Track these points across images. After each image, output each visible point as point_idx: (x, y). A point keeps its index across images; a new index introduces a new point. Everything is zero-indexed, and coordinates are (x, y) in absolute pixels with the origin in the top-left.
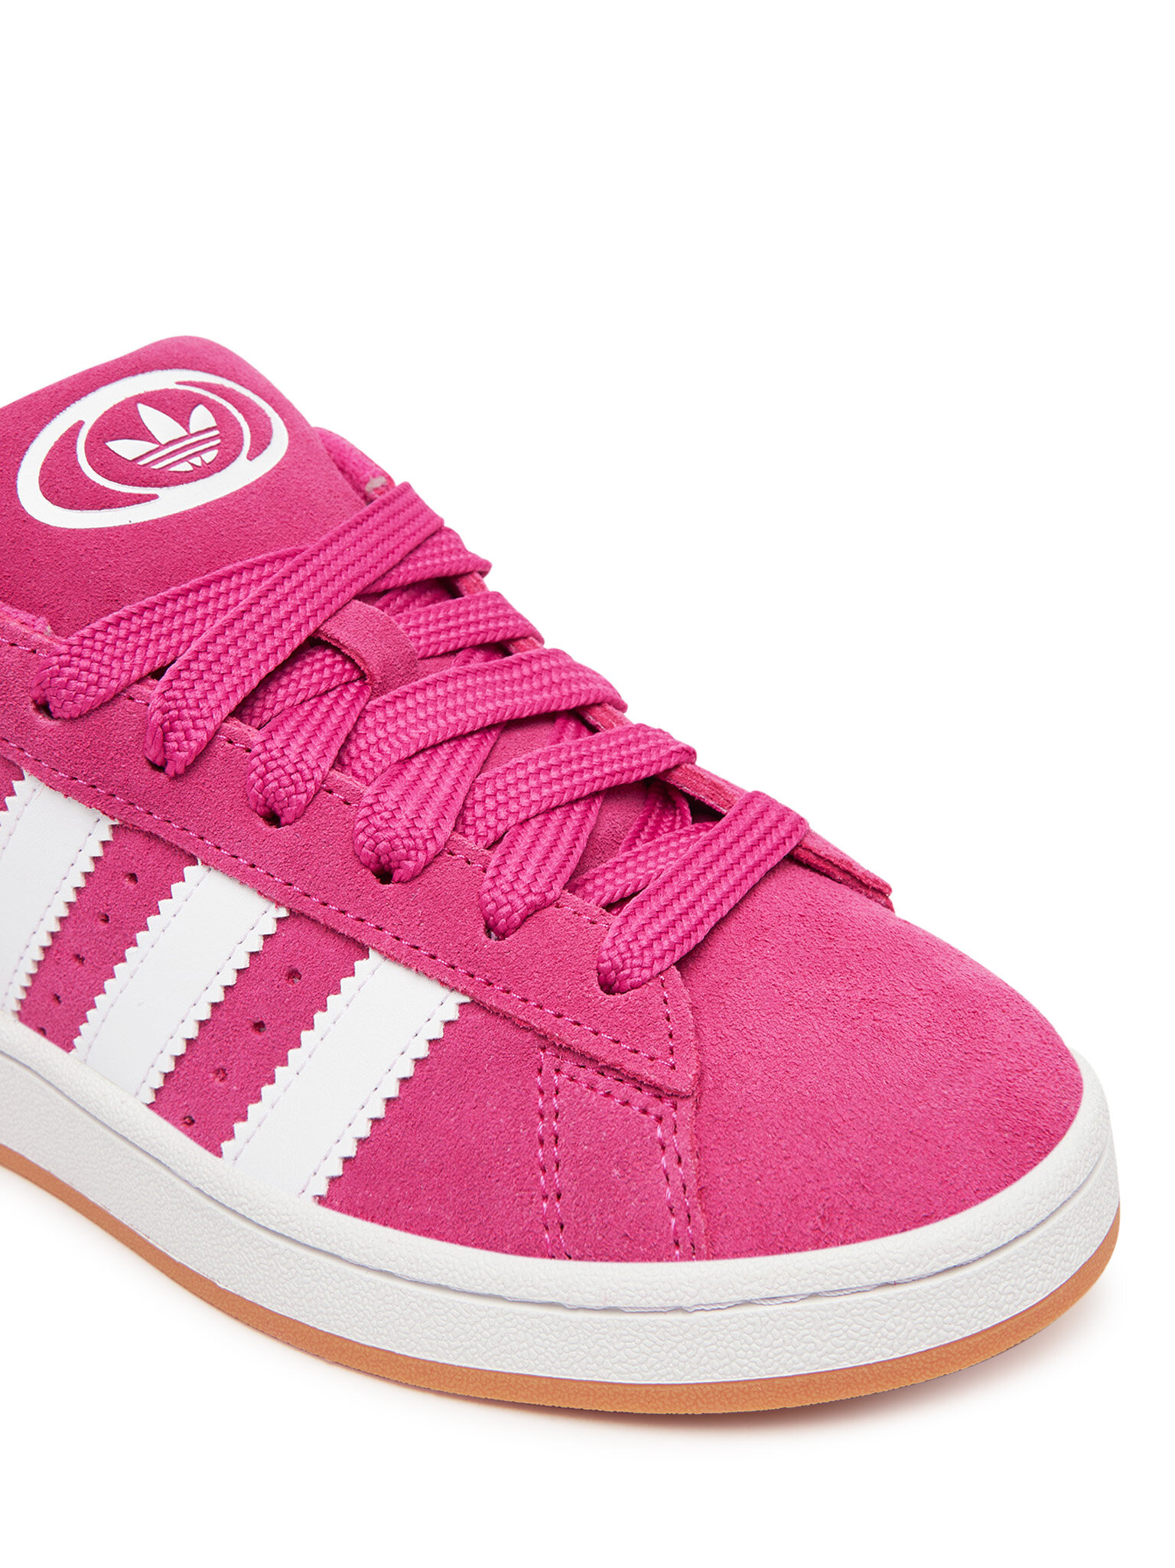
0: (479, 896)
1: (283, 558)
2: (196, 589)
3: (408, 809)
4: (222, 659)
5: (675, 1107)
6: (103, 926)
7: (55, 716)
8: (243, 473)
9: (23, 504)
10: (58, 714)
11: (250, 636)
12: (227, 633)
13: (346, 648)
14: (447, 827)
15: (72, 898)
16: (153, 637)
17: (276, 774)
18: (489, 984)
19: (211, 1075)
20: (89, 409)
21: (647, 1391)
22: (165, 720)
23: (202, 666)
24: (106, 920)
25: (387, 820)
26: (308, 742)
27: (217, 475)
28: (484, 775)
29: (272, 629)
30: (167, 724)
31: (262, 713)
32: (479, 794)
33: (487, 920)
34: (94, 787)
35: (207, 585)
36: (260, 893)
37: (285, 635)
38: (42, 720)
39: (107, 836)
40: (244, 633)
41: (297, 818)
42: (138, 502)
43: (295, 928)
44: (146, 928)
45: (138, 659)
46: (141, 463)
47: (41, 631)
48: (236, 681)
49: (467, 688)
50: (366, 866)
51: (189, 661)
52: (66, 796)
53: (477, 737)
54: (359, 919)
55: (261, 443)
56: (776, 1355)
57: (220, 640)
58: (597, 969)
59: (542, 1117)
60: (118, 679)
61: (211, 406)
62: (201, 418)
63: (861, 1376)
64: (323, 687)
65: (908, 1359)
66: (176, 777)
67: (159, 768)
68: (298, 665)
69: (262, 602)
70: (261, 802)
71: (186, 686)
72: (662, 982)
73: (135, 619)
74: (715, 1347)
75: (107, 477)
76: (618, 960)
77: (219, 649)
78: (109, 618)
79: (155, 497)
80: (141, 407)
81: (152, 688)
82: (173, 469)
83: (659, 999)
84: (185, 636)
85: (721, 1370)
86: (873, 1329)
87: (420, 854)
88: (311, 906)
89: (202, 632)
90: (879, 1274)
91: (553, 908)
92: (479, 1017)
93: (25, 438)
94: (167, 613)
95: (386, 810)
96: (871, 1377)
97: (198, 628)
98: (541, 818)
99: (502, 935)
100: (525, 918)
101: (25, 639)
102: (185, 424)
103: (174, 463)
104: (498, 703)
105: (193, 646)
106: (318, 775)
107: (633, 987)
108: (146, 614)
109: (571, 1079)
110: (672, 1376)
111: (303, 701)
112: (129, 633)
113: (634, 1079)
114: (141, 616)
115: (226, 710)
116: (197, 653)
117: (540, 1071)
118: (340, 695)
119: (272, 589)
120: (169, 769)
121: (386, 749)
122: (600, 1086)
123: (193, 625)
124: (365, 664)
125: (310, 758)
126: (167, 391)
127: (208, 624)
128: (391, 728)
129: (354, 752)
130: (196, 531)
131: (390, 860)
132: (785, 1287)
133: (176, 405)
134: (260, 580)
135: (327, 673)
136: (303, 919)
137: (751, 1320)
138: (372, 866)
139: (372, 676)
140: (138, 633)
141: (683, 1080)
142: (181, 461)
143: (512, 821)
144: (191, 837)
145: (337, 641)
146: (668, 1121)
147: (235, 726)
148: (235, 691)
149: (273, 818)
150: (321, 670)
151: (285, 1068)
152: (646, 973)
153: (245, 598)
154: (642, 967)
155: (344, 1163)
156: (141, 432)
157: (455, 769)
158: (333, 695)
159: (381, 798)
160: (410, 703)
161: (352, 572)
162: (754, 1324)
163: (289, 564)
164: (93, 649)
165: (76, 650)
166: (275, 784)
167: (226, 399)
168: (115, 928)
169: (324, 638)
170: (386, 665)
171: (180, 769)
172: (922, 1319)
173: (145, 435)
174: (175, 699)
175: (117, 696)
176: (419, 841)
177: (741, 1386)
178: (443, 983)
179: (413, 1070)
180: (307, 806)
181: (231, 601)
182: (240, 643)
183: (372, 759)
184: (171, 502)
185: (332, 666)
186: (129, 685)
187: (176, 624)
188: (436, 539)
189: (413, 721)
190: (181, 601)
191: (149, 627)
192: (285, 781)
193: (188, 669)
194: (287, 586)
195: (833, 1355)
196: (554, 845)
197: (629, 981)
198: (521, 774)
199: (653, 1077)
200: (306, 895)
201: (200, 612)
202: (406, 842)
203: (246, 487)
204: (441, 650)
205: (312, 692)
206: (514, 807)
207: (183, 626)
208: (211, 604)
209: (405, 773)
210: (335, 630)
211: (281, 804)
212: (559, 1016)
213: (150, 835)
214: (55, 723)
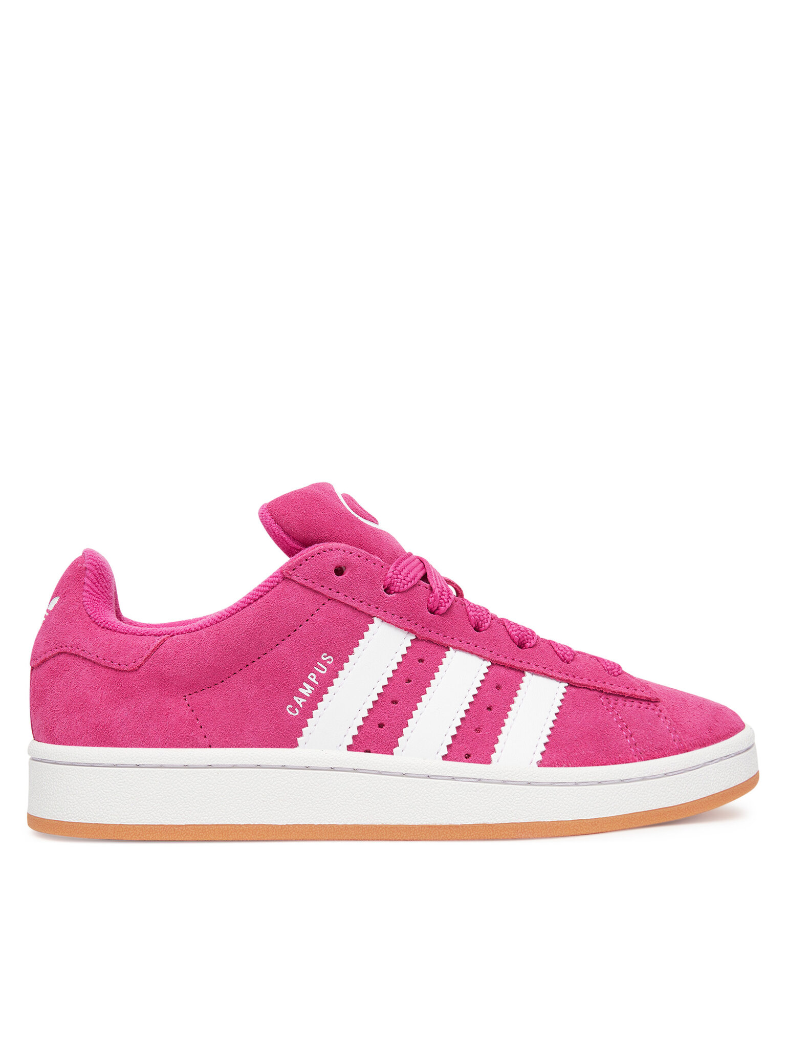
5: (657, 706)
7: (393, 592)
10: (396, 590)
15: (390, 675)
18: (575, 677)
19: (474, 732)
24: (409, 681)
33: (561, 658)
34: (409, 621)
36: (480, 656)
38: (387, 594)
39: (410, 644)
41: (488, 628)
43: (494, 669)
52: (395, 627)
59: (613, 716)
66: (443, 614)
67: (433, 612)
88: (500, 660)
113: (639, 699)
117: (603, 704)
122: (627, 705)
136: (497, 665)
138: (517, 644)
144: (447, 639)
146: (656, 710)
151: (508, 719)
155: (541, 755)
178: (556, 679)
179: (558, 710)
199: (646, 696)
200: (498, 655)
213: (429, 641)
214: (394, 594)
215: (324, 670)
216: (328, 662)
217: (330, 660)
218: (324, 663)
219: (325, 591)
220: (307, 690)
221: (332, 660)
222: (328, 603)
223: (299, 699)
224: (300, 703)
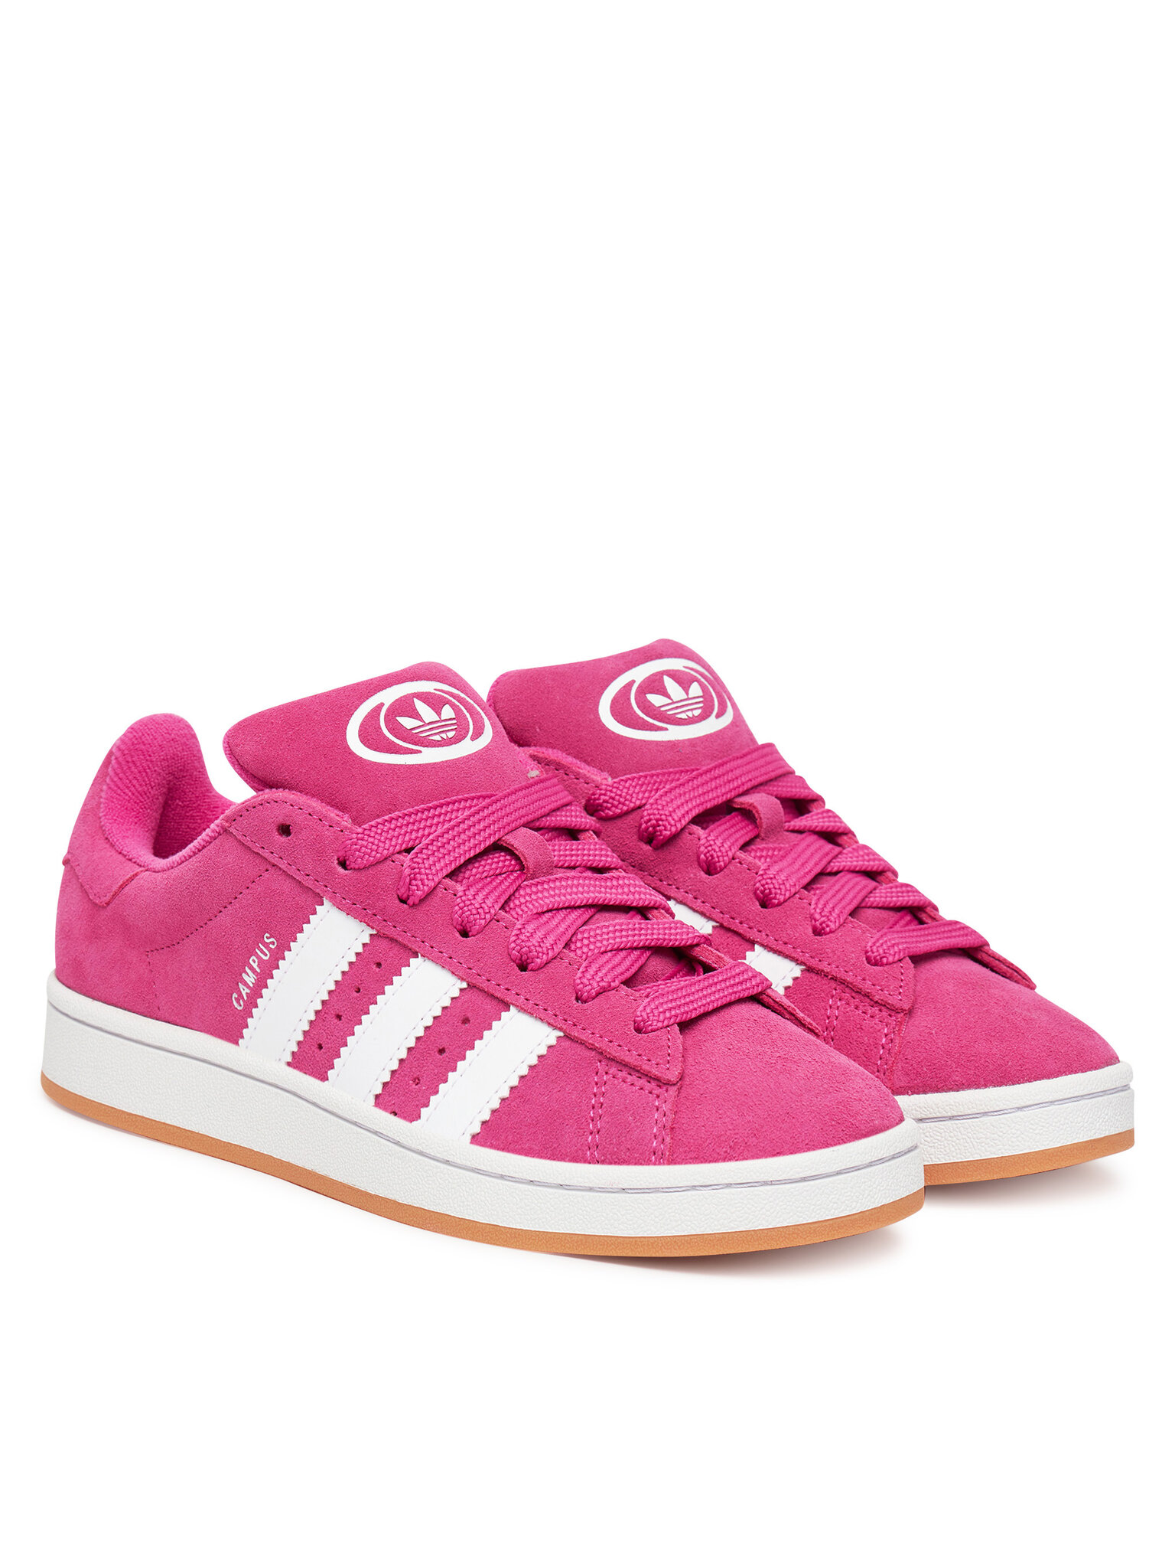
0: (574, 980)
1: (484, 797)
2: (435, 808)
3: (539, 934)
4: (446, 846)
5: (667, 1091)
6: (356, 994)
7: (349, 868)
8: (467, 748)
9: (349, 744)
10: (352, 866)
11: (462, 836)
12: (450, 832)
13: (517, 850)
14: (560, 946)
15: (339, 978)
16: (409, 830)
17: (470, 908)
18: (575, 1025)
19: (411, 1082)
20: (388, 697)
21: (636, 1241)
22: (411, 874)
23: (435, 848)
24: (358, 991)
25: (528, 937)
26: (488, 894)
27: (454, 745)
28: (584, 928)
29: (475, 834)
30: (412, 876)
31: (463, 880)
32: (580, 936)
33: (577, 994)
34: (365, 909)
35: (441, 806)
36: (453, 973)
37: (481, 839)
38: (340, 870)
39: (367, 940)
40: (459, 834)
41: (478, 933)
42: (411, 753)
43: (469, 995)
44: (383, 993)
45: (400, 841)
46: (414, 732)
47: (346, 821)
48: (452, 859)
49: (579, 884)
50: (514, 962)
51: (428, 844)
52: (348, 914)
53: (582, 909)
54: (508, 989)
55: (478, 733)
56: (706, 1220)
57: (446, 836)
58: (634, 1021)
59: (595, 1096)
60: (388, 849)
61: (453, 706)
62: (447, 712)
63: (750, 1237)
64: (498, 872)
65: (776, 1230)
66: (414, 905)
67: (403, 901)
68: (485, 858)
69: (471, 819)
70: (460, 923)
71: (425, 857)
72: (669, 1031)
73: (400, 819)
74: (673, 1214)
75: (396, 736)
76: (646, 1017)
77: (445, 840)
78: (386, 818)
79: (420, 752)
80: (415, 700)
81: (406, 857)
82: (431, 738)
83: (665, 1037)
84: (426, 832)
85: (676, 1229)
86: (759, 1209)
87: (544, 956)
88: (481, 982)
89: (436, 831)
90: (762, 1175)
91: (614, 992)
92: (568, 1043)
93: (353, 708)
94: (418, 818)
95: (528, 932)
96: (755, 1238)
97: (434, 828)
98: (614, 952)
99: (585, 1002)
100: (598, 994)
101: (338, 824)
102: (439, 715)
103: (432, 735)
104: (597, 894)
105: (431, 837)
106: (493, 911)
107: (652, 1031)
108: (406, 818)
109: (614, 1077)
110: (649, 1232)
111: (486, 877)
112: (396, 827)
113: (647, 1075)
114: (403, 818)
115: (445, 872)
116: (433, 840)
117: (597, 1073)
118: (508, 876)
119: (478, 813)
120: (410, 902)
121: (531, 906)
122: (628, 1080)
123: (431, 827)
124: (526, 861)
125: (489, 902)
126: (430, 693)
127: (439, 828)
128: (533, 897)
129: (512, 905)
130: (441, 775)
131: (528, 958)
132: (713, 1179)
133: (435, 702)
134: (470, 807)
135: (501, 864)
136: (475, 990)
137: (694, 1198)
138: (517, 961)
139: (528, 868)
140: (401, 827)
141: (673, 1075)
142: (435, 734)
143: (596, 951)
144: (416, 941)
145: (513, 846)
146: (662, 1097)
147: (448, 881)
148: (451, 864)
149: (465, 933)
150: (498, 862)
151: (454, 1073)
152: (660, 1025)
153: (461, 816)
154: (658, 1021)
155: (482, 1125)
156: (415, 715)
157: (568, 921)
158: (504, 876)
159: (526, 926)
160: (546, 886)
161: (523, 812)
162: (695, 1200)
163: (488, 801)
164: (376, 833)
165: (367, 832)
166: (469, 913)
167: (461, 703)
168: (365, 994)
169: (504, 844)
170: (538, 865)
171: (417, 901)
172: (785, 1206)
173: (417, 716)
174: (419, 863)
175: (386, 859)
176: (545, 949)
177: (686, 1238)
178: (549, 1024)
179: (527, 1071)
180: (485, 927)
181: (453, 817)
182: (456, 839)
183: (522, 910)
184: (429, 756)
185: (504, 861)
186: (393, 854)
187: (422, 825)
188: (568, 808)
189: (547, 895)
190: (426, 813)
191: (407, 825)
192: (474, 911)
193: (427, 848)
194: (486, 812)
195: (736, 1223)
196: (619, 964)
197: (650, 1028)
198: (605, 930)
199: (657, 1073)
200: (478, 975)
201: (436, 820)
202: (537, 948)
203: (469, 755)
204: (566, 865)
205: (491, 873)
206: (599, 945)
207: (425, 827)
208: (442, 817)
209: (540, 919)
210: (511, 840)
211: (470, 924)
212: (611, 1042)
213: (392, 940)
214: (350, 872)
215: (266, 955)
216: (271, 946)
217: (273, 943)
218: (266, 945)
219: (266, 854)
220: (250, 979)
221: (276, 944)
222: (272, 870)
223: (245, 988)
224: (244, 993)
